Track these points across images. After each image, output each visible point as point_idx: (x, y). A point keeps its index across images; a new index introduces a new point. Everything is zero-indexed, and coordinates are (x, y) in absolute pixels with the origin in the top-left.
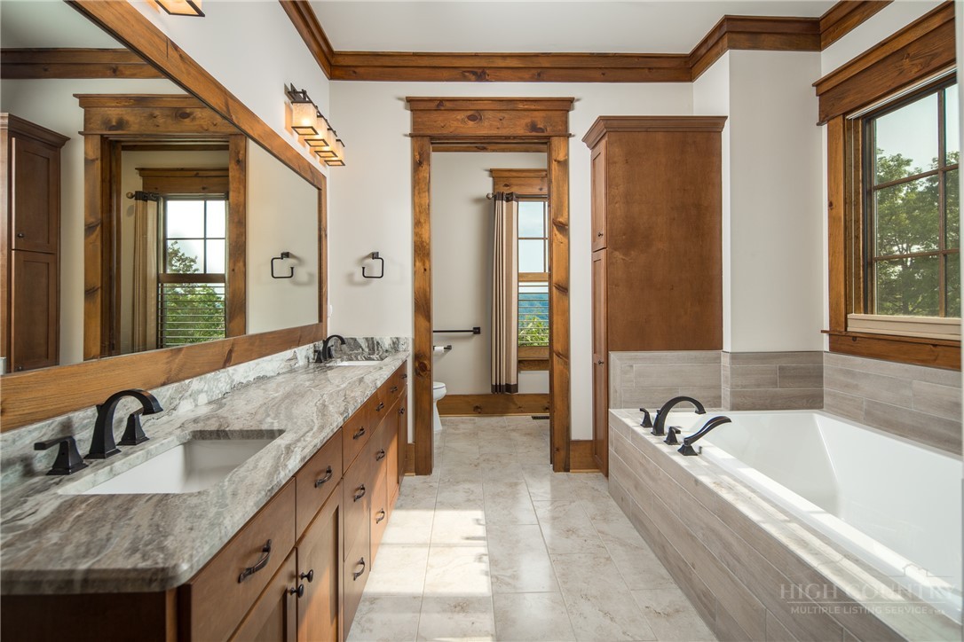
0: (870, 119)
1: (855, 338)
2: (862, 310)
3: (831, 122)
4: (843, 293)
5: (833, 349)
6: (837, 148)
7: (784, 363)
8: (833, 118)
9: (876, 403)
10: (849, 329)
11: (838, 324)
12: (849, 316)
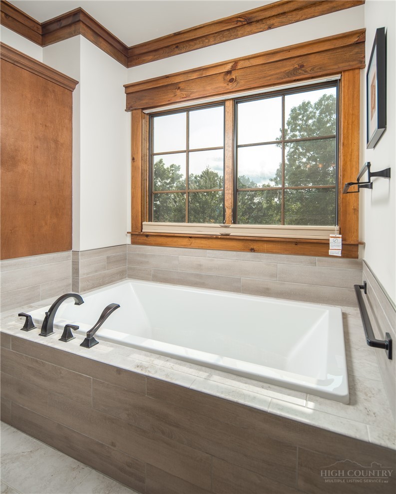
0: (152, 117)
1: (147, 236)
2: (148, 220)
3: (134, 111)
4: (140, 210)
5: (133, 243)
6: (137, 127)
7: (110, 253)
8: (136, 109)
9: (159, 270)
10: (143, 231)
11: (137, 228)
12: (143, 223)
